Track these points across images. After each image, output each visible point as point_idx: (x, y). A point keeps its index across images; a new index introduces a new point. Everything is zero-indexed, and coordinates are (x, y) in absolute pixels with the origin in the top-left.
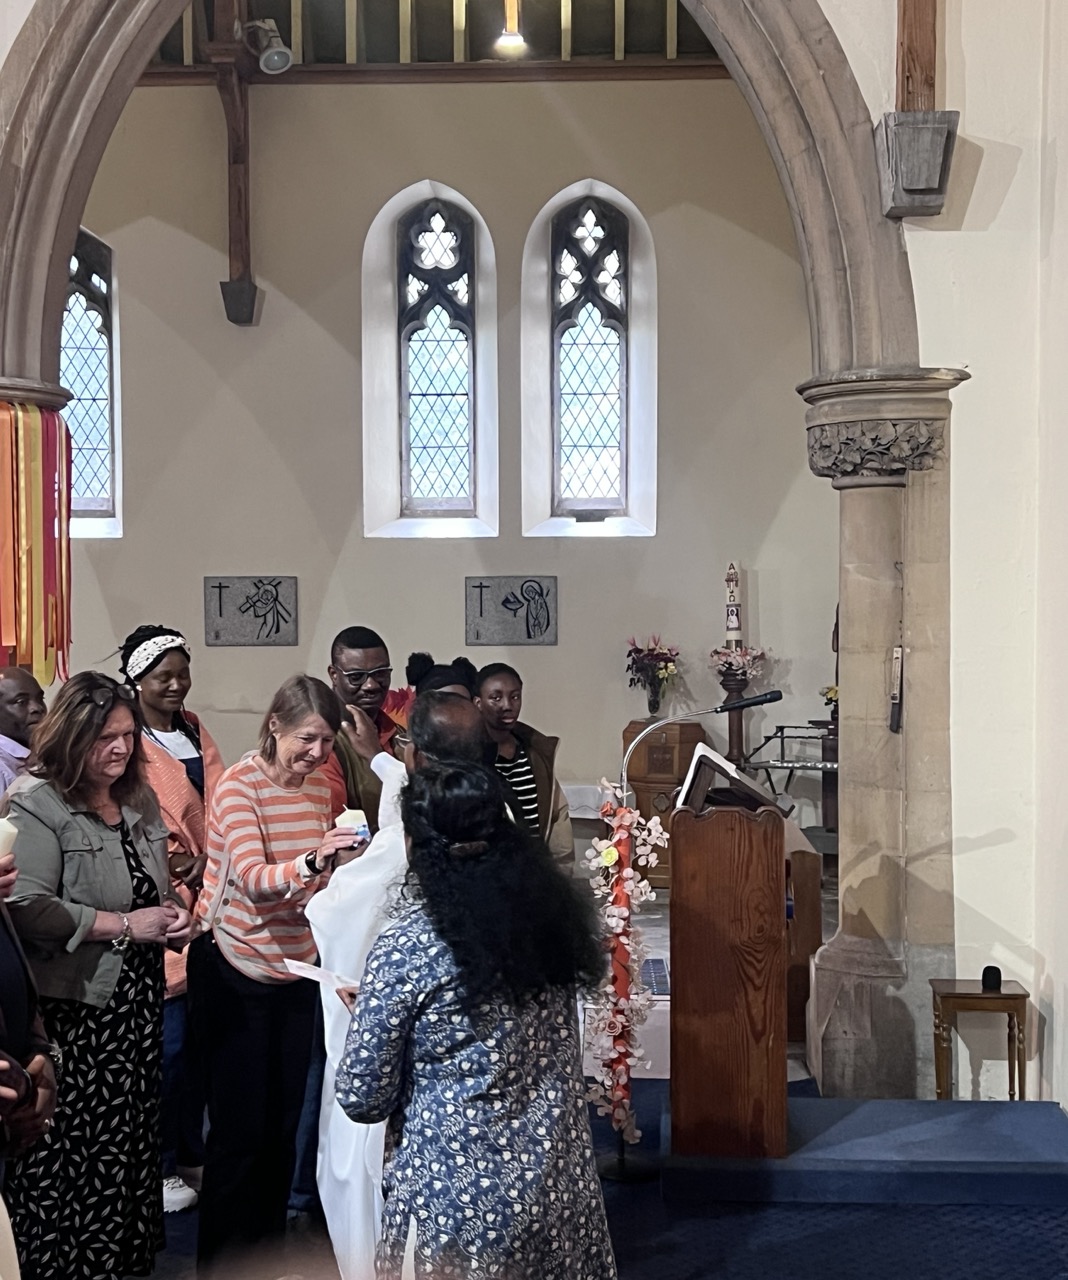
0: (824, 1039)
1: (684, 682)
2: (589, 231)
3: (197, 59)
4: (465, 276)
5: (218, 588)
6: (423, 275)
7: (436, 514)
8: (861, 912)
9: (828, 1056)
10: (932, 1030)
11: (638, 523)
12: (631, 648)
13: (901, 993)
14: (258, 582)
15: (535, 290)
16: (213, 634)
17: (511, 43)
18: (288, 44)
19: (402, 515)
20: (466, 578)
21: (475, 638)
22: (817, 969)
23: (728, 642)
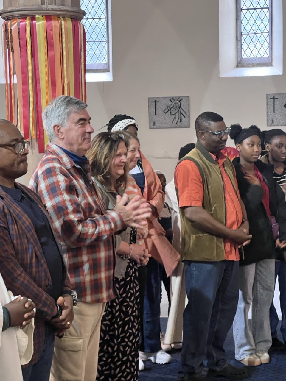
5: (154, 102)
7: (253, 66)
14: (172, 100)
16: (152, 123)
19: (237, 66)
20: (267, 94)
21: (271, 122)
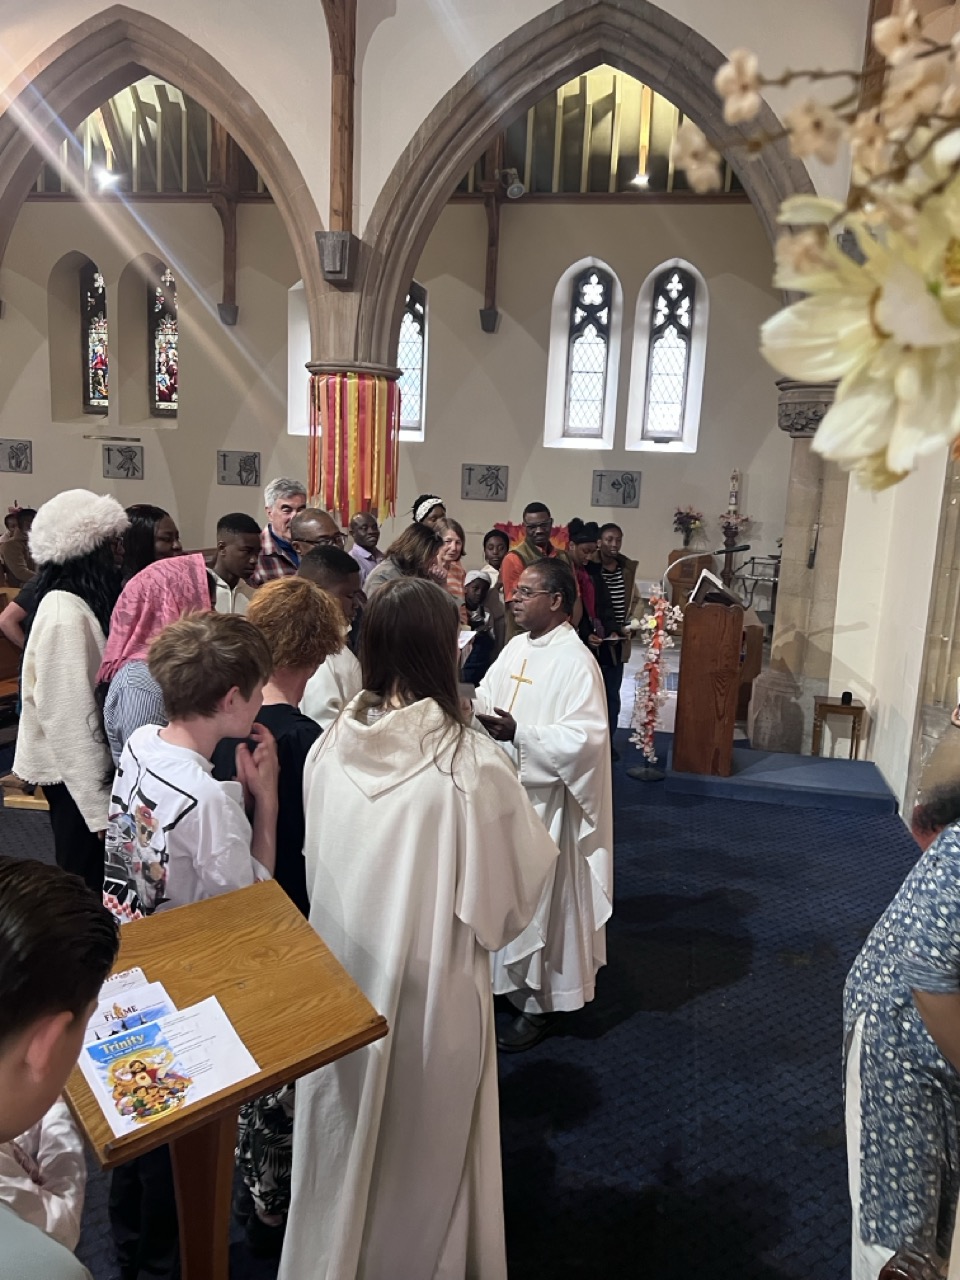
0: (756, 721)
1: (704, 532)
2: (675, 286)
3: (476, 189)
4: (607, 309)
5: (469, 469)
6: (584, 308)
7: (581, 436)
8: (782, 659)
9: (757, 729)
10: (812, 721)
11: (688, 446)
12: (676, 511)
13: (799, 701)
14: (489, 468)
15: (642, 318)
16: (465, 493)
17: (641, 180)
18: (522, 181)
19: (564, 435)
20: (594, 471)
21: (596, 503)
22: (756, 686)
23: (729, 513)
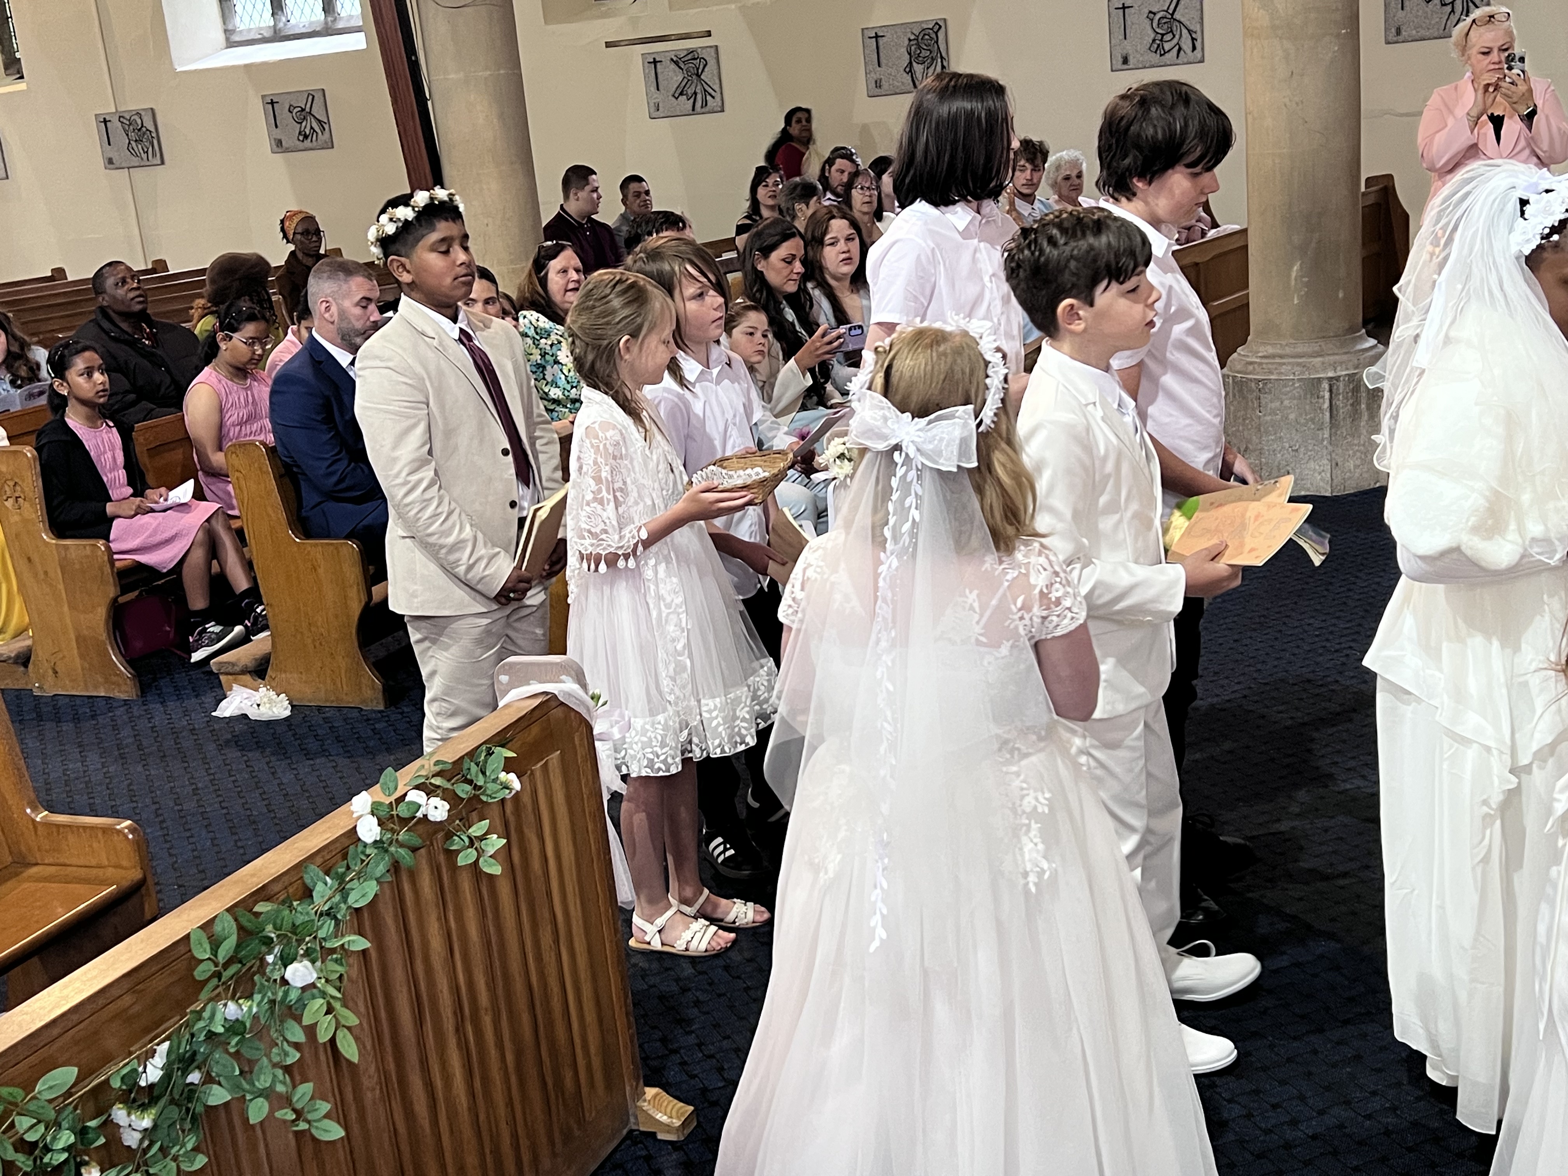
16: (1393, 30)
